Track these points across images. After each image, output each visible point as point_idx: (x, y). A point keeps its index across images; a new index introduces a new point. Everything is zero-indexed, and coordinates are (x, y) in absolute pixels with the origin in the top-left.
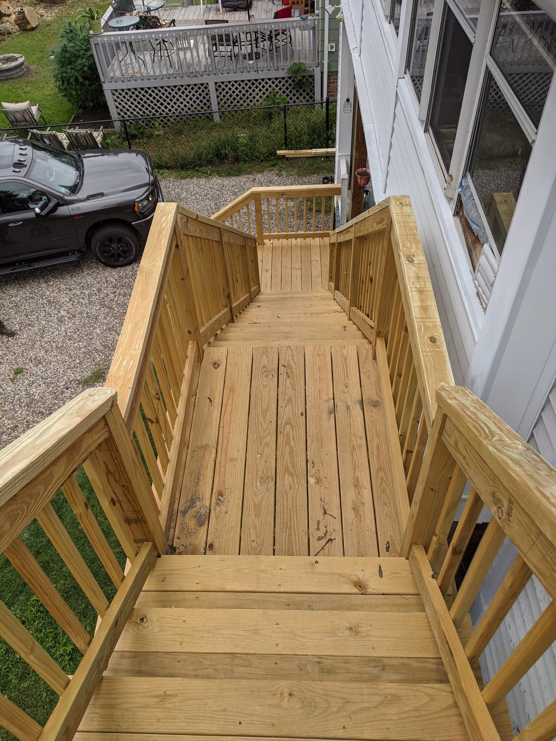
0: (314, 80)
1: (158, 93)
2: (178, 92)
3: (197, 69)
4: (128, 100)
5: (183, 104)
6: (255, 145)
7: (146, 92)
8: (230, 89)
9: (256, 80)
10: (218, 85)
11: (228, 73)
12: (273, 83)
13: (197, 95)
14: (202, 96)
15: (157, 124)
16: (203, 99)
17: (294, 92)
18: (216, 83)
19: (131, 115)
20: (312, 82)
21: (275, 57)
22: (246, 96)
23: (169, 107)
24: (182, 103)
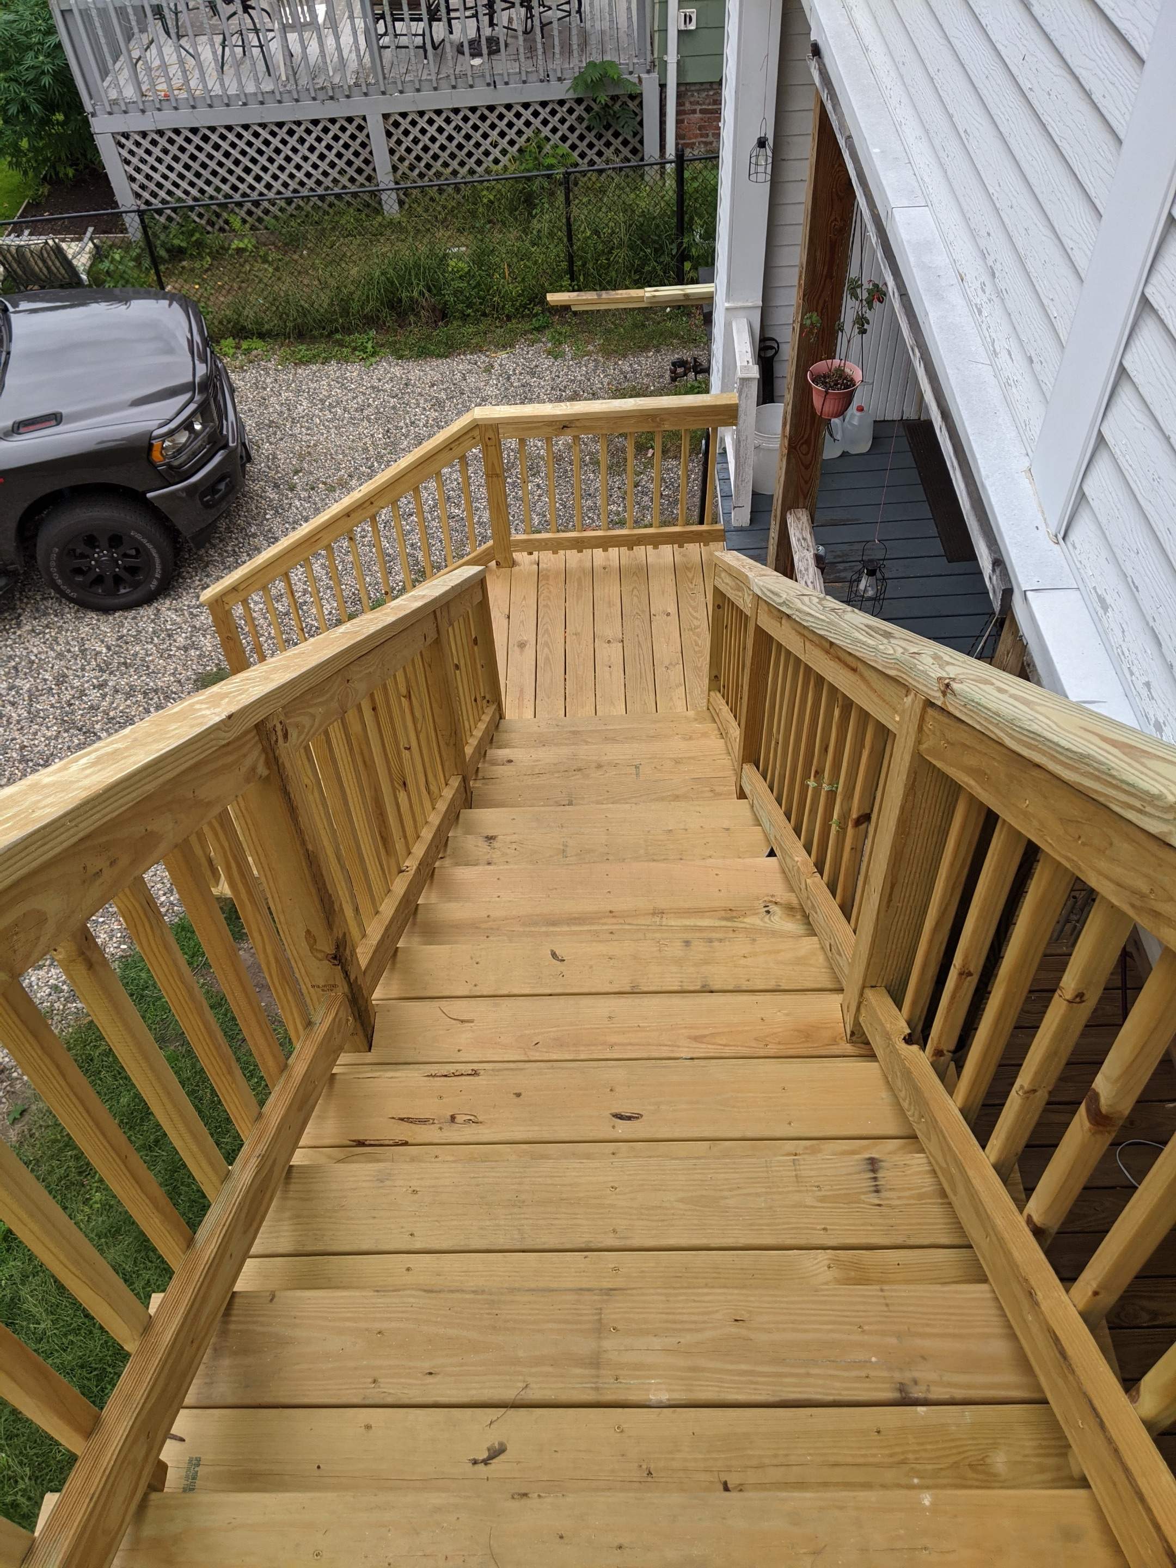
0: (641, 105)
1: (236, 141)
2: (287, 138)
3: (336, 80)
4: (159, 160)
5: (303, 171)
6: (491, 276)
7: (205, 139)
8: (423, 131)
9: (491, 108)
10: (391, 121)
11: (418, 90)
12: (536, 114)
13: (338, 146)
14: (352, 150)
15: (237, 224)
16: (352, 158)
17: (590, 137)
18: (386, 116)
19: (168, 198)
20: (637, 110)
21: (539, 46)
22: (465, 151)
23: (267, 177)
24: (298, 167)
